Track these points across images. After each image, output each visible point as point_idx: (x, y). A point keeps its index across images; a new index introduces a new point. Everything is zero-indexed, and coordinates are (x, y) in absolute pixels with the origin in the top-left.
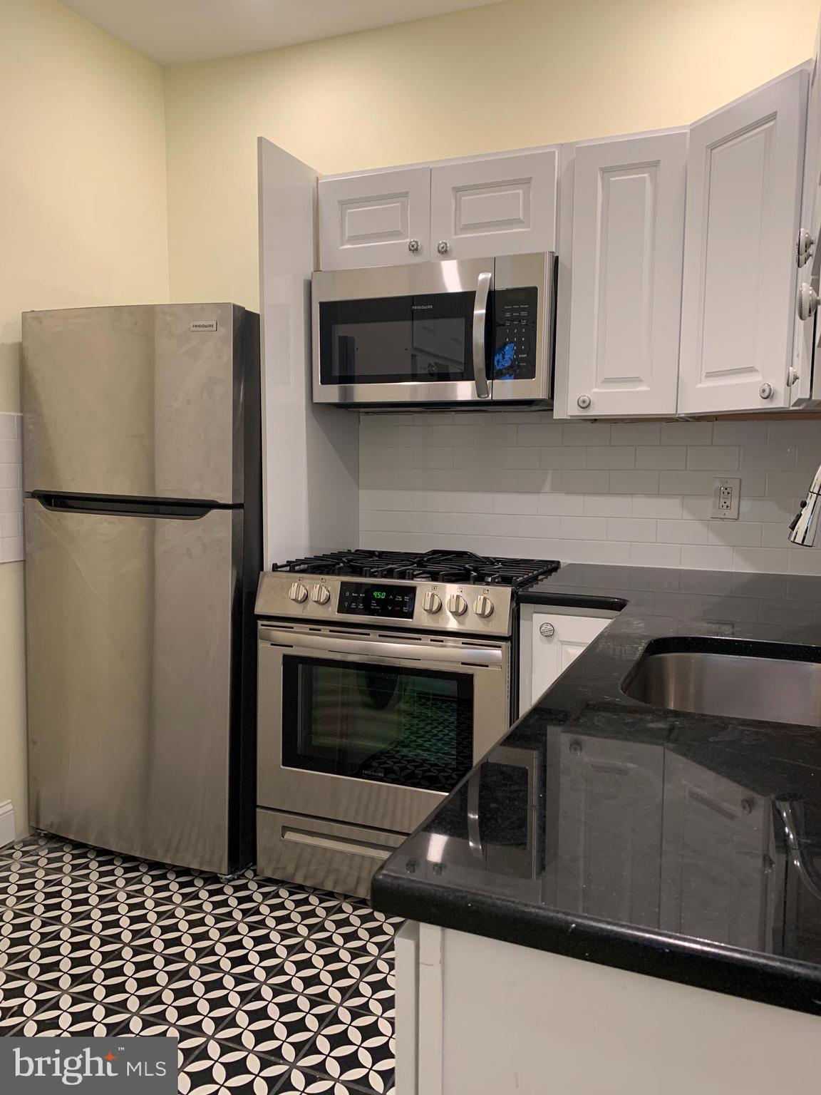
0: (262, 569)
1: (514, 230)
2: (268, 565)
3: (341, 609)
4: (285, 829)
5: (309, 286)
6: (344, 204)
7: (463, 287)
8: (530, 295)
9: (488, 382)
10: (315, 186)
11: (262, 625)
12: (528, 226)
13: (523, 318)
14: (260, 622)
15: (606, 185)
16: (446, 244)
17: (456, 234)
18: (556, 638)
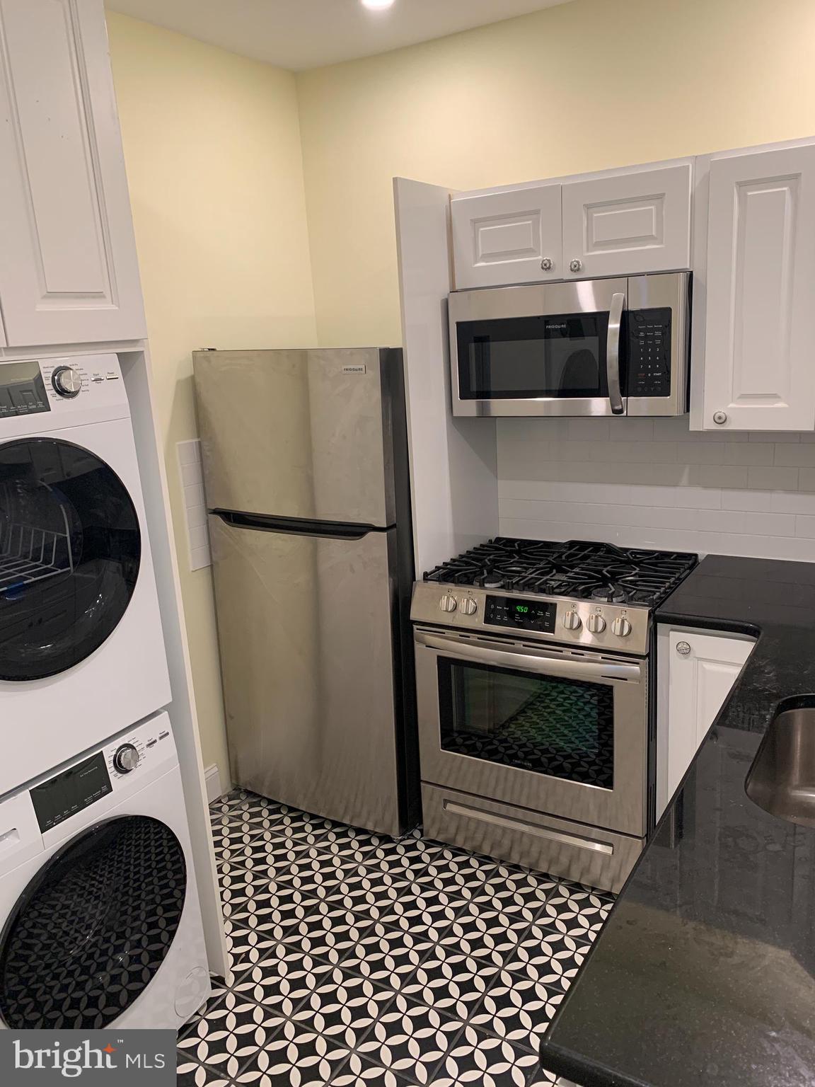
0: (414, 578)
1: (648, 247)
2: (419, 574)
3: (487, 620)
4: (446, 802)
5: (446, 305)
6: (476, 222)
7: (597, 307)
8: (664, 315)
9: (623, 398)
10: (448, 204)
11: (417, 629)
12: (662, 243)
13: (658, 338)
14: (415, 627)
15: (743, 200)
16: (578, 262)
17: (588, 251)
18: (692, 654)
